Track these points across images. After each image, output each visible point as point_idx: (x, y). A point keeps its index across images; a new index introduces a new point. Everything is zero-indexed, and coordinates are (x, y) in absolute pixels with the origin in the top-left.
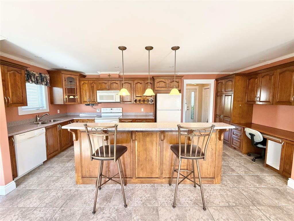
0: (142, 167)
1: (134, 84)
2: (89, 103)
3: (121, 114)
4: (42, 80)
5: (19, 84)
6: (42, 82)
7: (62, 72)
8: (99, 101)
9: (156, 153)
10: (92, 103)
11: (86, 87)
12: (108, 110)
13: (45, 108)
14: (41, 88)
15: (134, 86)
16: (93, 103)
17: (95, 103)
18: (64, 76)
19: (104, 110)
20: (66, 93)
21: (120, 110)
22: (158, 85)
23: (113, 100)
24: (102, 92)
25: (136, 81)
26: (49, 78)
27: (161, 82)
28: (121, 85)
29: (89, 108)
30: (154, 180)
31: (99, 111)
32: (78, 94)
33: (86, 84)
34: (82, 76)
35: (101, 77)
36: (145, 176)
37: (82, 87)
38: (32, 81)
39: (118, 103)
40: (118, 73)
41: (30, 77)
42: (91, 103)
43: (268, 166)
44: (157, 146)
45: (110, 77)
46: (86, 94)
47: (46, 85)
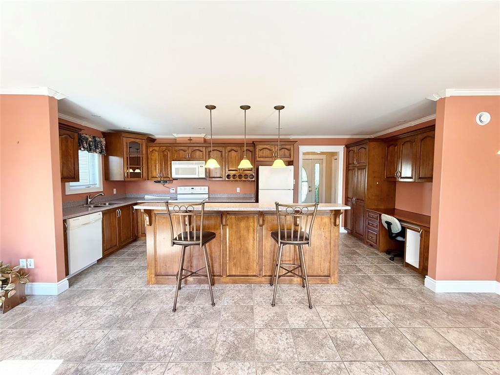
0: (235, 261)
1: (227, 151)
2: (159, 179)
3: (207, 196)
4: (96, 147)
5: (71, 152)
6: (96, 148)
7: (124, 135)
8: (174, 176)
9: (254, 243)
10: (165, 179)
11: (156, 156)
12: (188, 189)
13: (98, 186)
14: (93, 156)
15: (227, 155)
16: (167, 179)
17: (168, 179)
18: (125, 141)
19: (180, 190)
20: (127, 165)
21: (205, 189)
22: (261, 154)
23: (196, 174)
24: (179, 164)
25: (229, 148)
26: (104, 142)
27: (264, 150)
28: (207, 153)
29: (159, 187)
30: (251, 279)
31: (174, 191)
32: (144, 165)
33: (156, 151)
34: (151, 140)
35: (177, 142)
36: (238, 274)
37: (149, 156)
38: (84, 147)
39: (203, 180)
40: (203, 135)
41: (82, 142)
42: (162, 179)
43: (408, 265)
44: (254, 234)
45: (192, 141)
46: (156, 166)
47: (101, 153)
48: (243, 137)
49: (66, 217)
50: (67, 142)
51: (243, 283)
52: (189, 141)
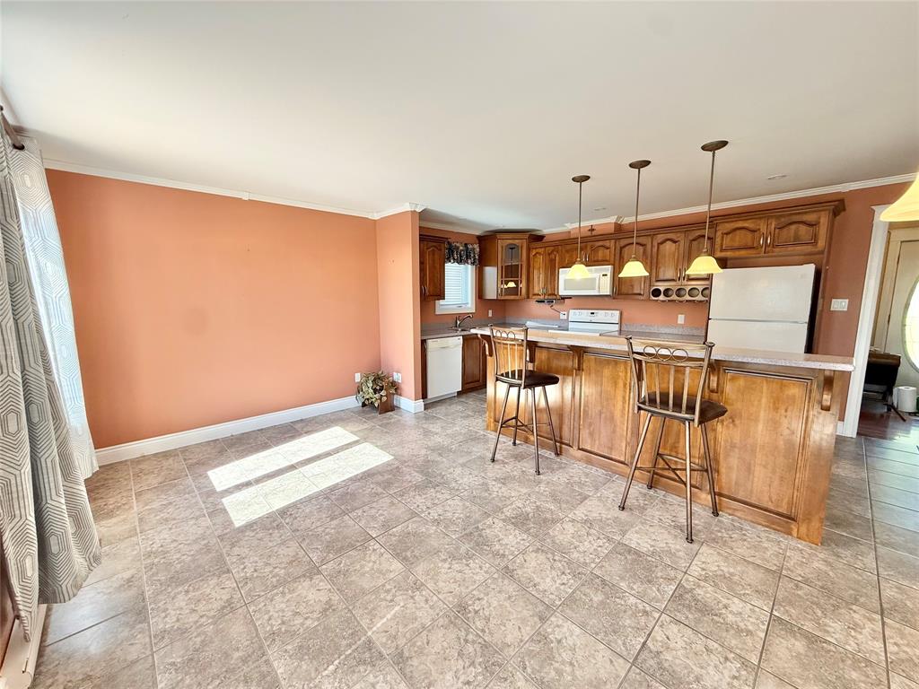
0: (592, 429)
1: (655, 244)
2: (542, 297)
3: (616, 327)
4: (468, 257)
5: (438, 266)
6: (467, 258)
7: (498, 236)
8: (562, 292)
9: (624, 407)
10: (550, 297)
11: (540, 261)
12: (584, 315)
13: (469, 305)
14: (467, 269)
15: (655, 250)
16: (553, 298)
17: (554, 297)
18: (502, 244)
19: (575, 315)
20: (502, 277)
21: (614, 316)
24: (569, 272)
25: (660, 238)
26: (478, 250)
27: (738, 232)
28: (618, 251)
29: (545, 309)
30: (615, 465)
31: (565, 317)
32: (524, 277)
33: (540, 254)
34: (535, 238)
35: (572, 237)
36: (596, 450)
37: (532, 263)
38: (454, 259)
39: (606, 299)
40: (613, 219)
41: (453, 252)
42: (546, 297)
44: (625, 391)
45: (594, 233)
46: (539, 278)
47: (473, 263)
48: (704, 208)
49: (424, 338)
50: (434, 254)
51: (603, 467)
52: (589, 233)
